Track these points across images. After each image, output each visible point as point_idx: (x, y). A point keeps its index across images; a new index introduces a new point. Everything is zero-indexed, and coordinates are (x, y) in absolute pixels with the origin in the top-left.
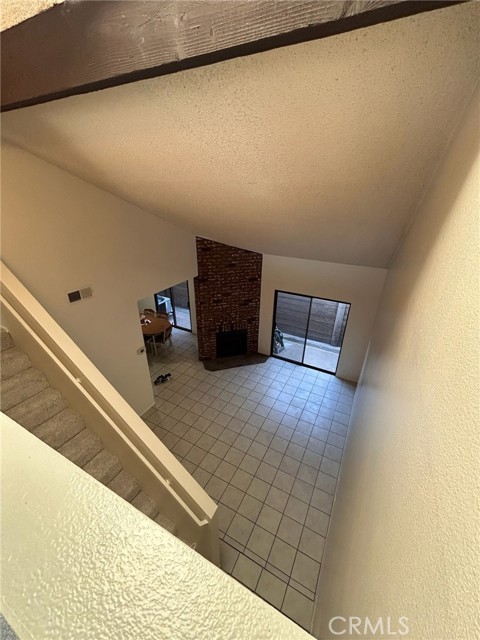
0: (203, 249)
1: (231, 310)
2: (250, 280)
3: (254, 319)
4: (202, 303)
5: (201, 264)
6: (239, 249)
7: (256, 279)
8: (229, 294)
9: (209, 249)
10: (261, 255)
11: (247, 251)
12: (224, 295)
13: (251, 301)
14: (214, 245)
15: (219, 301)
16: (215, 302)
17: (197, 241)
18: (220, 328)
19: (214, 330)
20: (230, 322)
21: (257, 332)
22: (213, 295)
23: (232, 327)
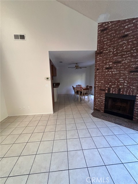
0: (102, 31)
4: (98, 69)
5: (99, 42)
8: (120, 62)
9: (105, 29)
12: (114, 63)
14: (110, 25)
15: (110, 68)
16: (107, 68)
17: (99, 26)
18: (109, 90)
19: (104, 90)
20: (118, 86)
22: (106, 64)
23: (119, 90)
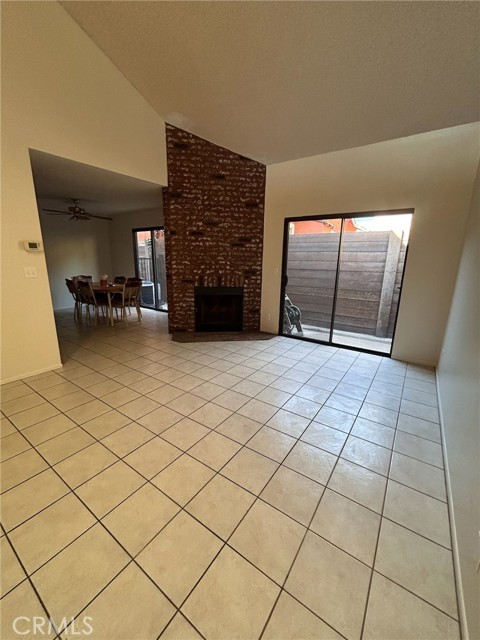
0: (176, 145)
1: (219, 252)
2: (248, 205)
3: (254, 272)
5: (171, 168)
6: (231, 153)
7: (256, 205)
8: (215, 224)
9: (184, 146)
10: (264, 167)
11: (242, 158)
12: (207, 224)
13: (248, 240)
14: (193, 141)
15: (200, 233)
16: (193, 233)
17: (167, 130)
18: (201, 280)
19: (192, 282)
20: (217, 271)
21: (259, 295)
22: (190, 223)
23: (220, 278)
